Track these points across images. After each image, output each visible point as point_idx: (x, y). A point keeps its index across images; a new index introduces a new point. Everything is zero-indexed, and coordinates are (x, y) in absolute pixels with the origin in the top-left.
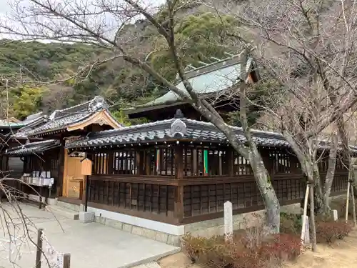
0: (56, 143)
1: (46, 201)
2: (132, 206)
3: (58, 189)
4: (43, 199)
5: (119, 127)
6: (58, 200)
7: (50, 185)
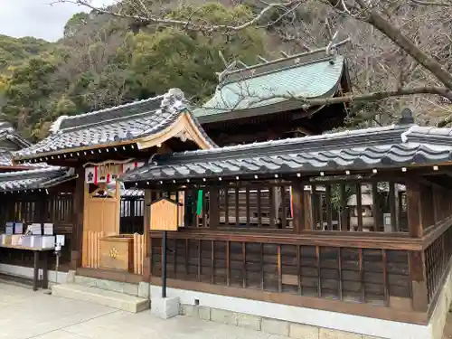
0: (68, 174)
1: (45, 275)
2: (285, 287)
3: (74, 254)
4: (41, 272)
5: (208, 148)
6: (76, 274)
7: (58, 248)
